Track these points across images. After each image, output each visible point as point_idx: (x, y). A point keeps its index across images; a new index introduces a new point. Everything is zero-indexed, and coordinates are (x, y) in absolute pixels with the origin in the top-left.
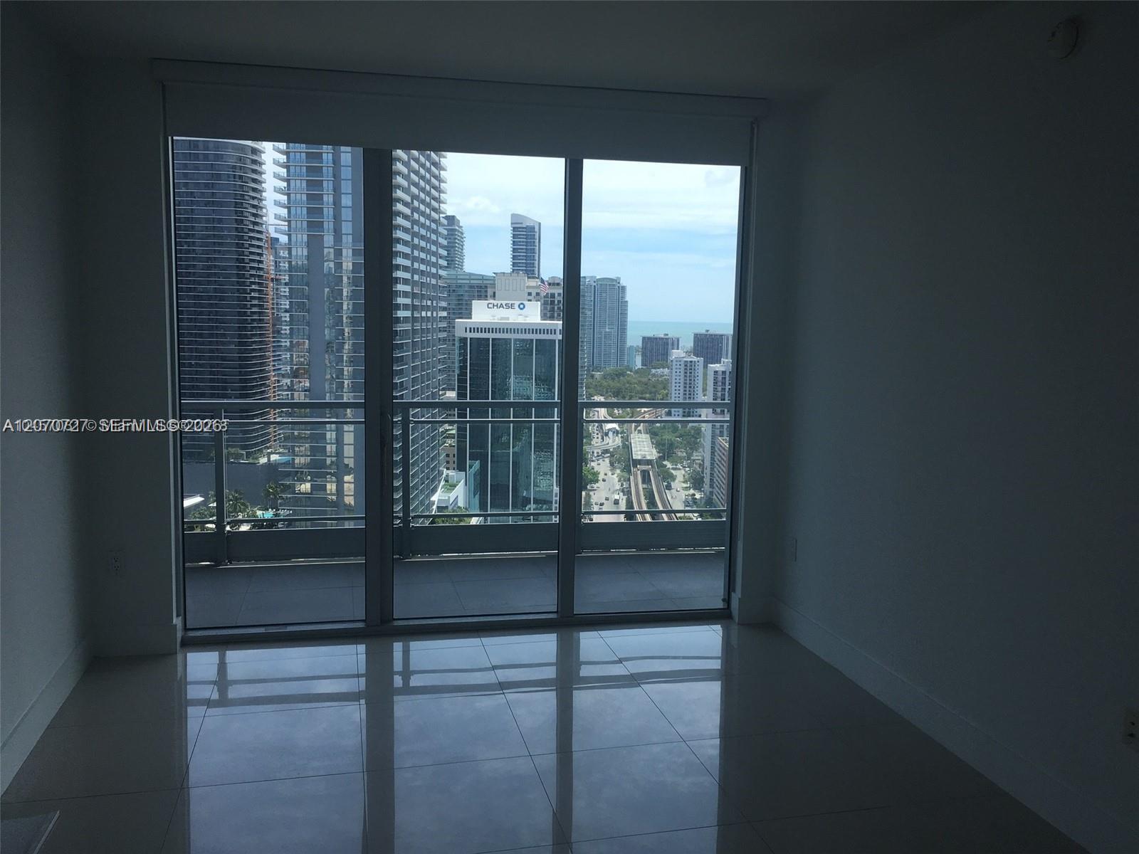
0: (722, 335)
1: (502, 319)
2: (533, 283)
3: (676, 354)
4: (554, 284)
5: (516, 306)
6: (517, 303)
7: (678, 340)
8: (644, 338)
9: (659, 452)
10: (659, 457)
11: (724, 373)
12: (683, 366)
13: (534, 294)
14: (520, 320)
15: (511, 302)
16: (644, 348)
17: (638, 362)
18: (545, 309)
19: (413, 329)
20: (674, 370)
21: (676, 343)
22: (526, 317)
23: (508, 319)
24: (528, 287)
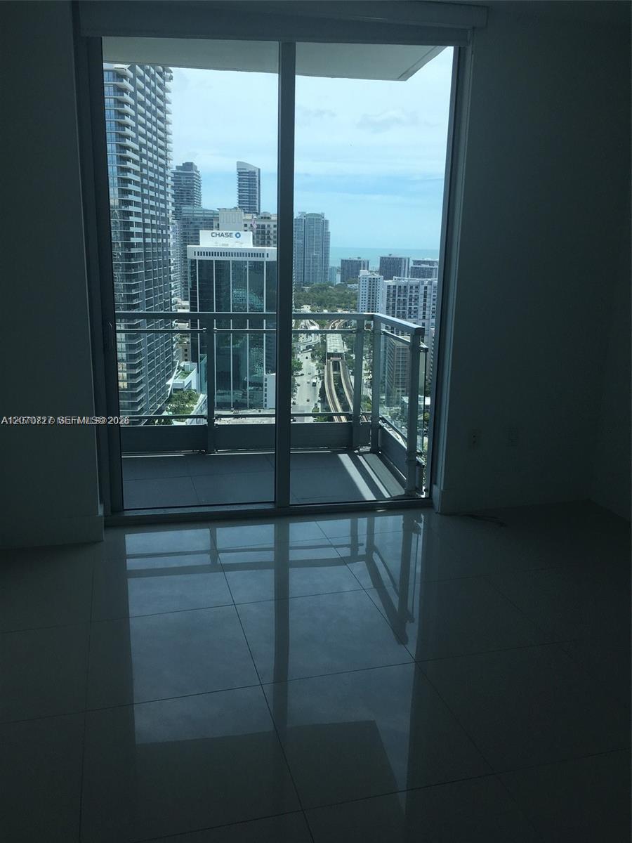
0: (401, 259)
1: (223, 245)
2: (249, 217)
3: (363, 272)
4: (265, 218)
5: (234, 235)
6: (234, 233)
7: (368, 263)
8: (342, 261)
9: (348, 347)
10: (349, 351)
11: (395, 287)
12: (368, 281)
13: (249, 226)
14: (237, 246)
15: (230, 232)
16: (343, 268)
17: (338, 279)
18: (258, 237)
19: (145, 252)
20: (361, 285)
21: (366, 265)
22: (242, 244)
23: (227, 245)
24: (244, 220)
